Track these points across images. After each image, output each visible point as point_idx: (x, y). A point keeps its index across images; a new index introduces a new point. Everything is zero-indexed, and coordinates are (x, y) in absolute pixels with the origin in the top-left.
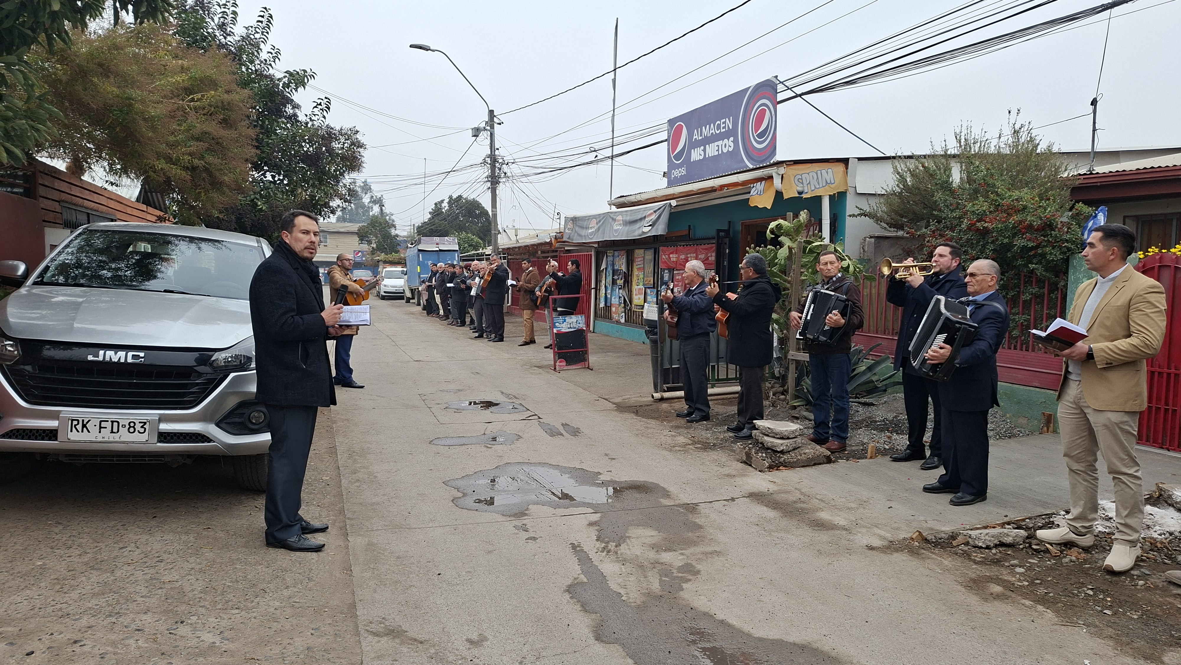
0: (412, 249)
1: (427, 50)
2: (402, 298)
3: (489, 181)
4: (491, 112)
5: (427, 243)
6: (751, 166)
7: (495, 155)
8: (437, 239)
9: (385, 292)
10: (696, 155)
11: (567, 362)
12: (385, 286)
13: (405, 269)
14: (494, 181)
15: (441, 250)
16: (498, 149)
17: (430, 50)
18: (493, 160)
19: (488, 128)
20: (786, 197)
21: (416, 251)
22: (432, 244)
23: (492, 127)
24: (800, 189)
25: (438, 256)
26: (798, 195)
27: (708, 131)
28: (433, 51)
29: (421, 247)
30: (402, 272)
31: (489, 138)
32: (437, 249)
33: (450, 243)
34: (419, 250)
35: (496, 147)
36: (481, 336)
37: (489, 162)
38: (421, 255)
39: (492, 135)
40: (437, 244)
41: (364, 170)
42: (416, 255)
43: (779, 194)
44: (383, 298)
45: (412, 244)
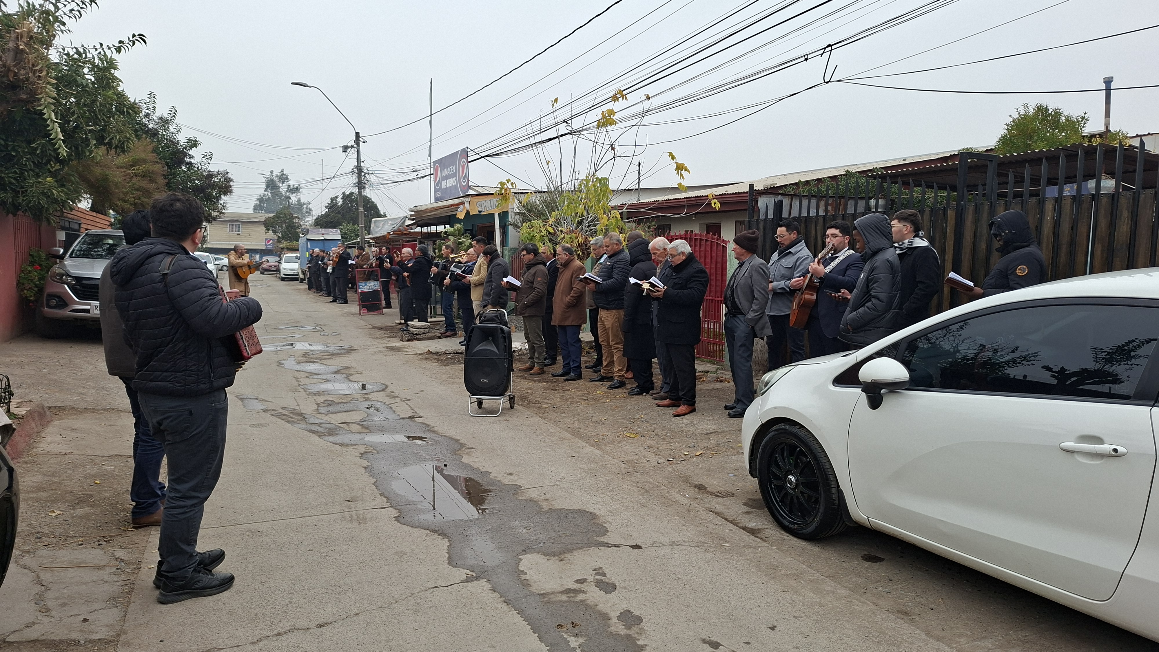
0: (303, 238)
1: (305, 86)
2: (296, 280)
3: (356, 186)
4: (357, 134)
5: (314, 233)
6: (462, 195)
7: (361, 166)
8: (323, 230)
9: (285, 275)
10: (444, 185)
11: (368, 310)
12: (285, 269)
13: (299, 255)
14: (361, 185)
15: (326, 239)
16: (363, 162)
17: (307, 86)
18: (359, 169)
19: (355, 146)
20: (471, 214)
21: (305, 240)
22: (318, 234)
23: (358, 145)
24: (480, 209)
25: (324, 244)
26: (478, 213)
27: (447, 172)
28: (310, 87)
29: (309, 237)
30: (297, 257)
31: (356, 153)
32: (323, 238)
33: (334, 234)
34: (308, 239)
35: (362, 159)
36: (334, 301)
37: (357, 172)
38: (309, 243)
39: (358, 152)
40: (323, 234)
41: (233, 194)
42: (305, 243)
43: (468, 212)
44: (283, 279)
45: (303, 234)
